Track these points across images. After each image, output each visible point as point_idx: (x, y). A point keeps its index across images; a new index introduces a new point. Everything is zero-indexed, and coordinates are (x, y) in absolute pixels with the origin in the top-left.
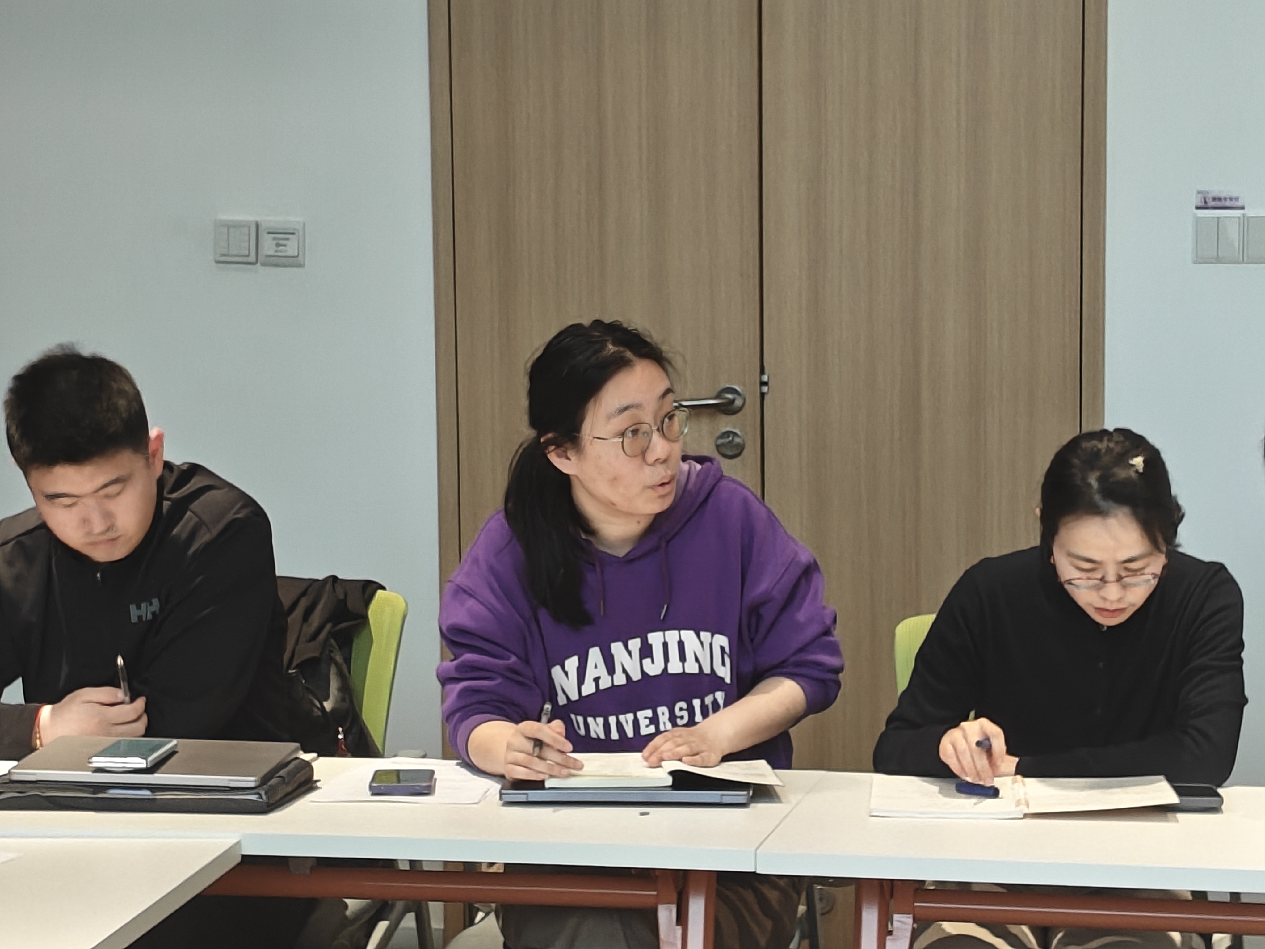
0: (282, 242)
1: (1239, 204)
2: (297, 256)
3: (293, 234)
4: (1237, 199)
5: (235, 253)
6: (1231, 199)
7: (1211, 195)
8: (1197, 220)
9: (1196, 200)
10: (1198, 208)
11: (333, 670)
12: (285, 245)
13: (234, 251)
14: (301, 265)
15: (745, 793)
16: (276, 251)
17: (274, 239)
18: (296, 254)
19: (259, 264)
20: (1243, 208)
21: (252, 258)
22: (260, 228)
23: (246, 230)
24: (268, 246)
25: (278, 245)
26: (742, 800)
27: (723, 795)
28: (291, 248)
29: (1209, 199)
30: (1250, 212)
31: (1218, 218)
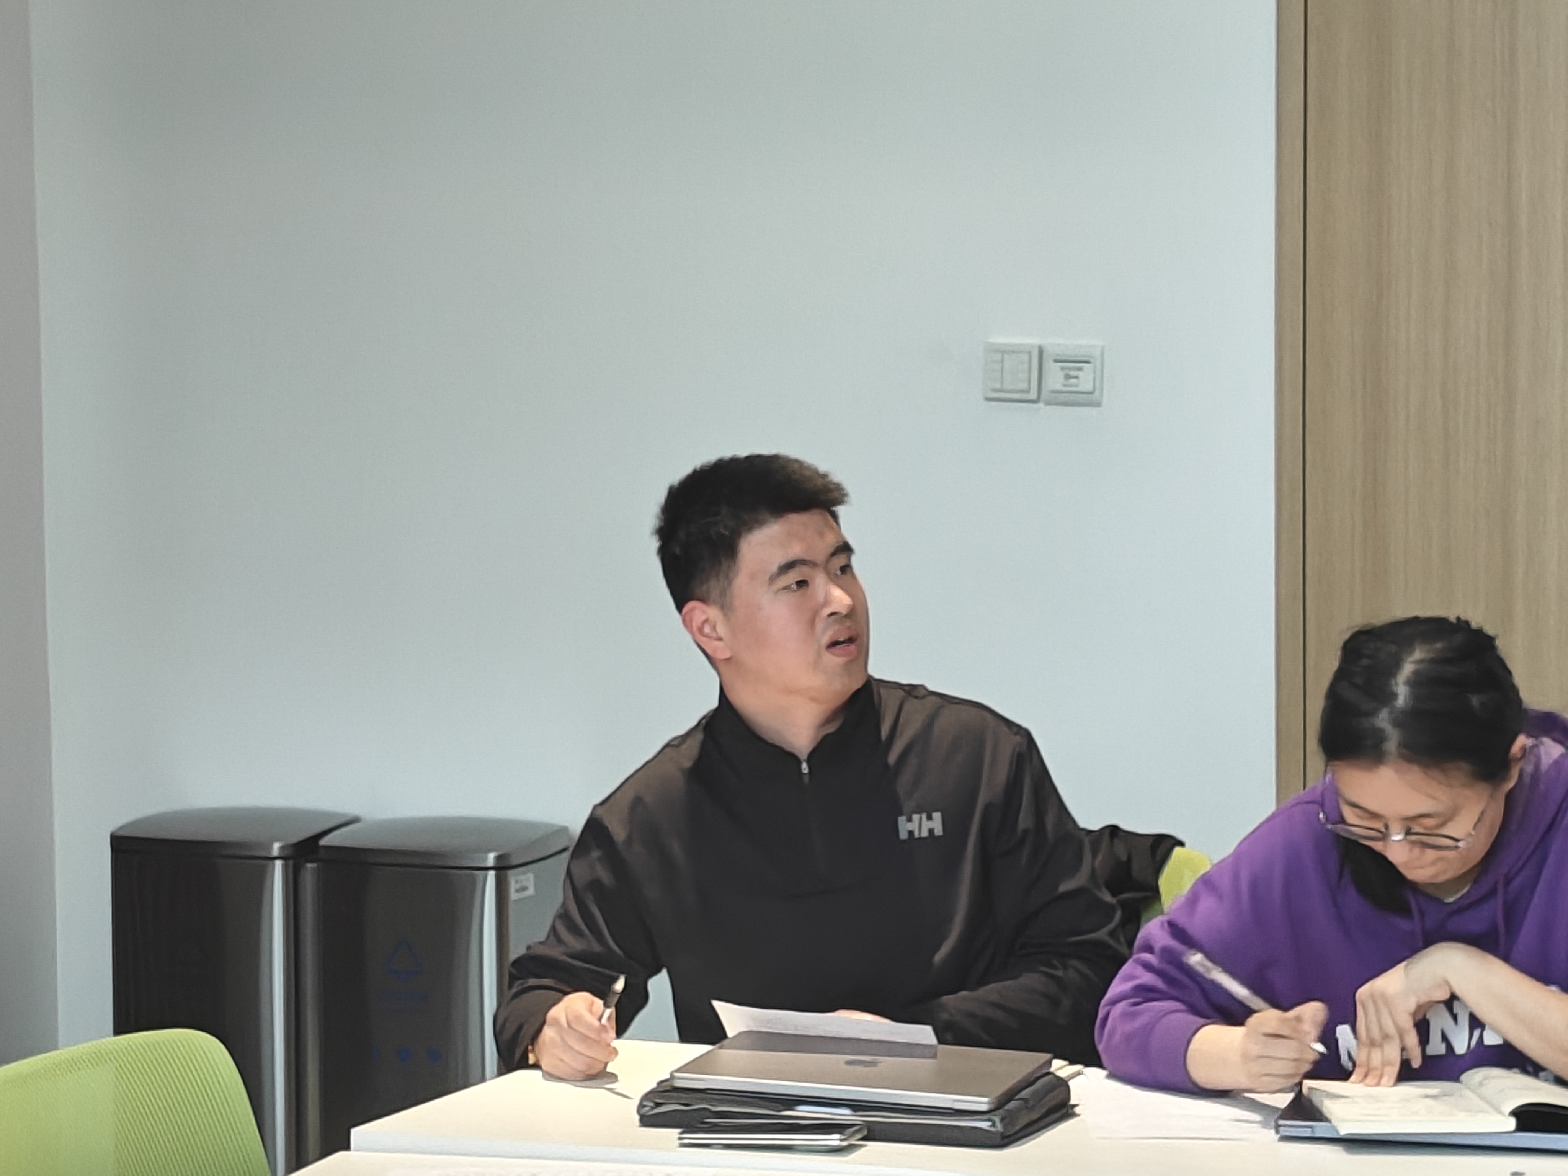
0: (1073, 373)
2: (1093, 392)
3: (1087, 361)
5: (1011, 387)
12: (1076, 377)
13: (1008, 386)
14: (1098, 404)
16: (1065, 385)
17: (1063, 368)
18: (1092, 389)
19: (1041, 403)
21: (1033, 395)
22: (1045, 355)
23: (1025, 357)
24: (1055, 379)
25: (1068, 377)
28: (1085, 380)
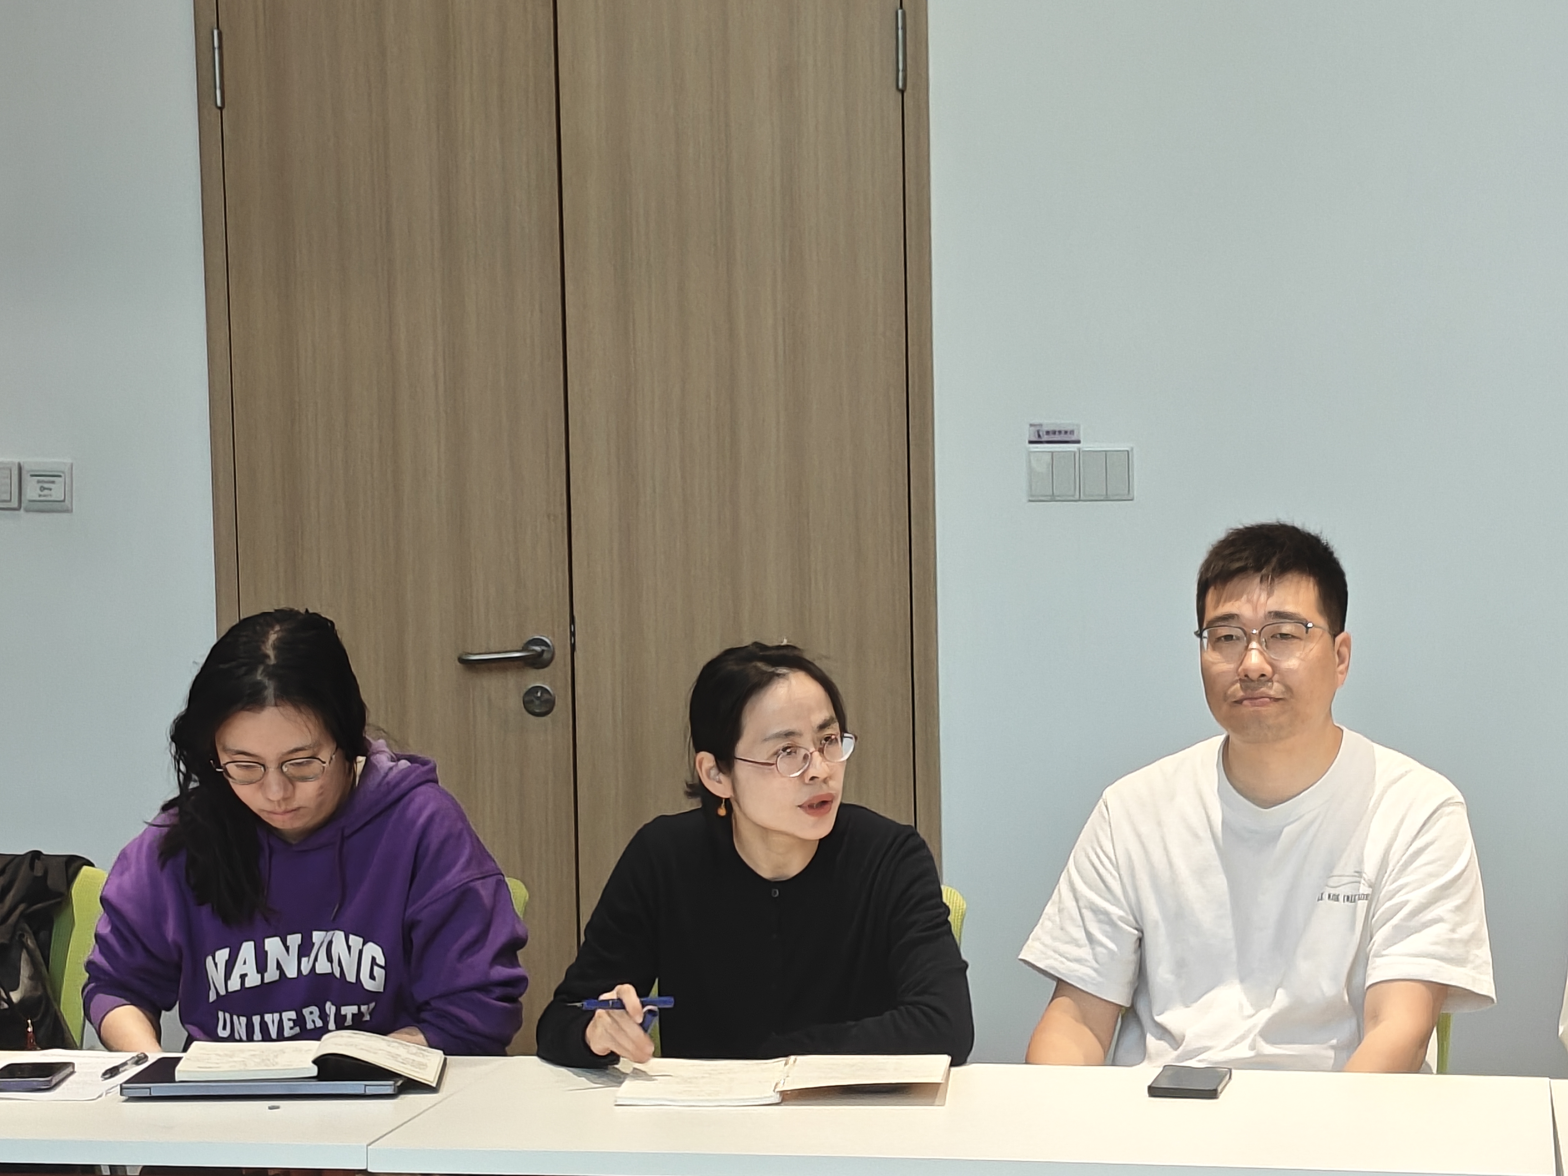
0: (46, 485)
1: (1074, 438)
2: (64, 501)
3: (60, 476)
4: (1072, 432)
6: (1066, 432)
7: (1045, 428)
8: (1030, 453)
9: (1028, 434)
10: (1031, 442)
11: (24, 956)
12: (50, 489)
14: (68, 511)
15: (391, 1083)
16: (40, 496)
17: (39, 482)
18: (62, 498)
19: (22, 510)
20: (1078, 442)
21: (14, 503)
22: (24, 472)
23: (7, 473)
24: (32, 491)
25: (43, 489)
26: (390, 1091)
27: (366, 1085)
28: (57, 492)
29: (1043, 432)
30: (1084, 446)
31: (1052, 453)
